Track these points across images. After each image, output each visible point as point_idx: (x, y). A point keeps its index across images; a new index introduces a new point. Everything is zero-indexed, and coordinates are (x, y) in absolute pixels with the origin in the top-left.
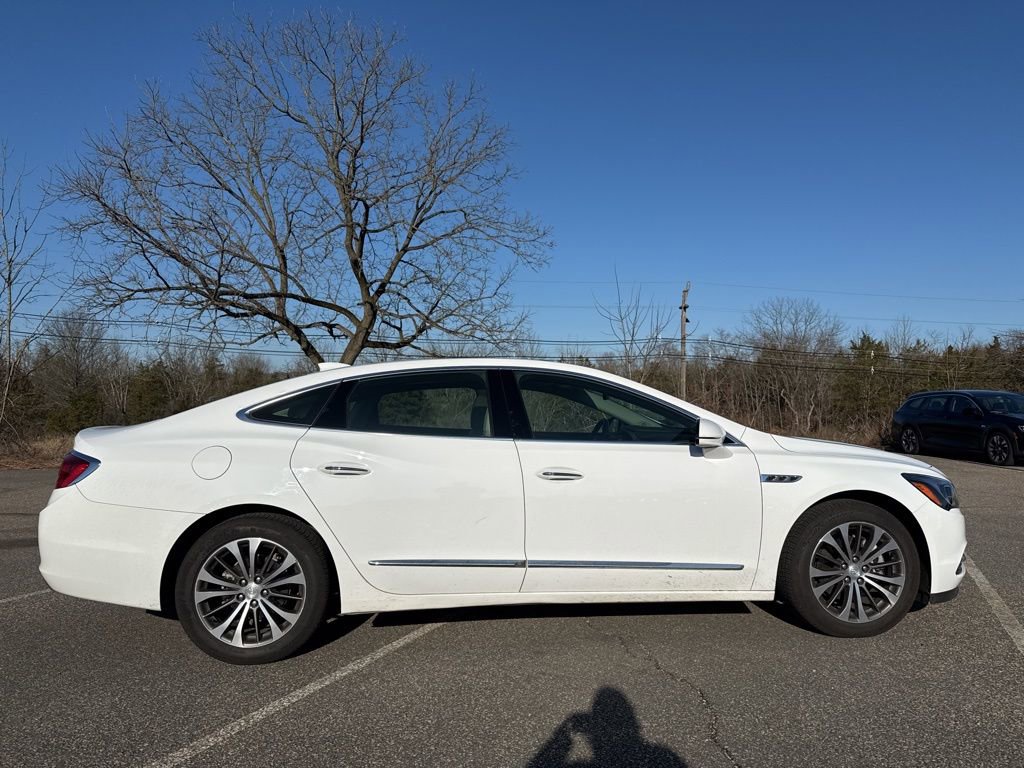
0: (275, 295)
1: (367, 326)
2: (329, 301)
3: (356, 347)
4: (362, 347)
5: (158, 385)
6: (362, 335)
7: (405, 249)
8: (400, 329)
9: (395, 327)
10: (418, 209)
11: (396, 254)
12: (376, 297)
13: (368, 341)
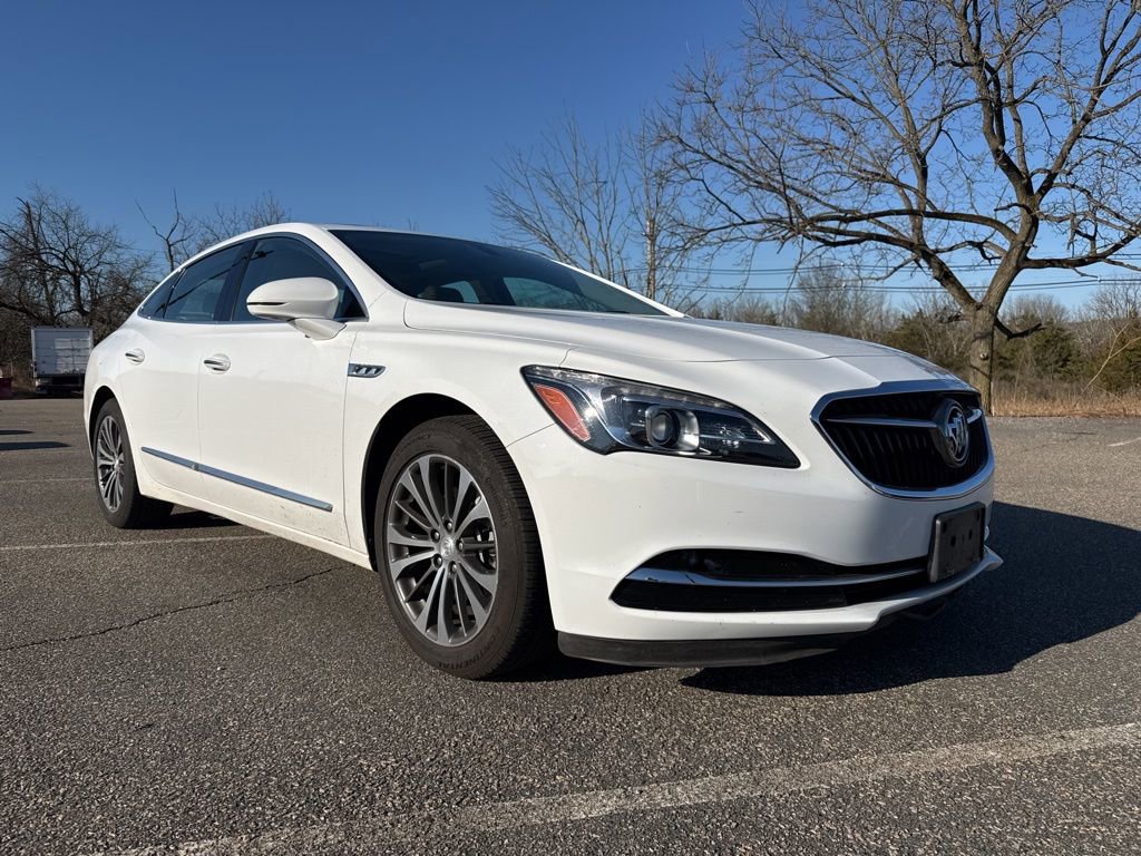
0: (911, 212)
1: (1024, 239)
2: (972, 212)
3: (1010, 269)
4: (1018, 269)
5: (917, 338)
6: (1016, 252)
7: (1086, 119)
8: (1092, 239)
9: (1086, 236)
10: (1105, 54)
11: (1071, 128)
12: (1039, 196)
13: (1028, 260)
